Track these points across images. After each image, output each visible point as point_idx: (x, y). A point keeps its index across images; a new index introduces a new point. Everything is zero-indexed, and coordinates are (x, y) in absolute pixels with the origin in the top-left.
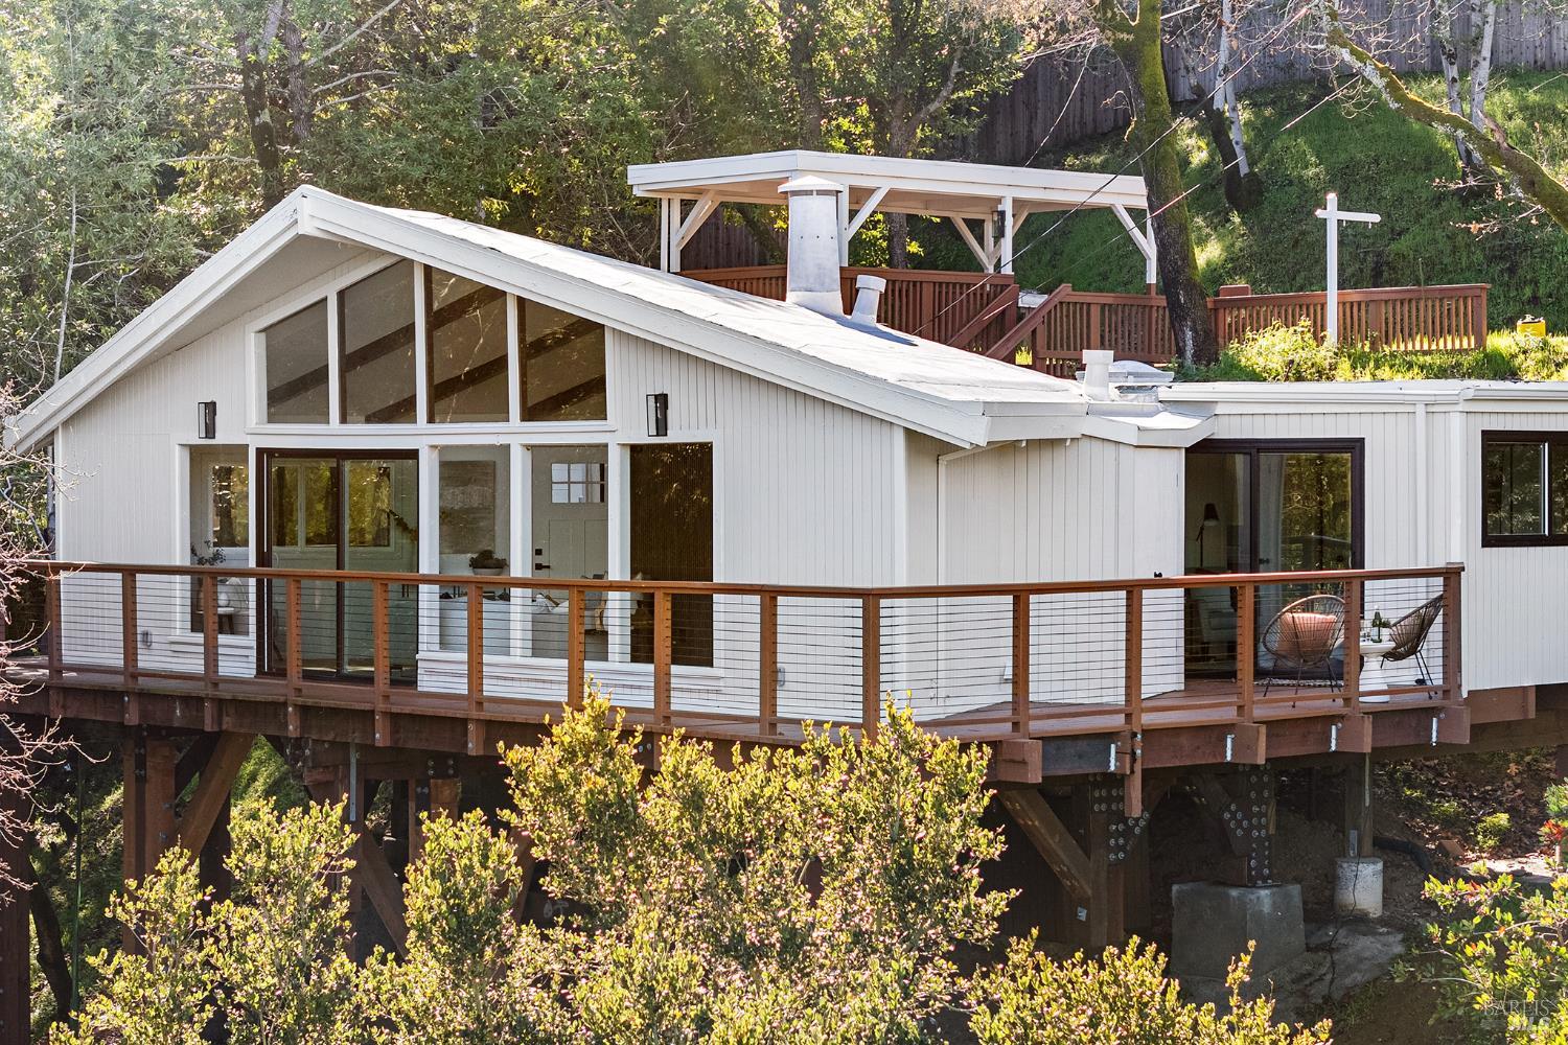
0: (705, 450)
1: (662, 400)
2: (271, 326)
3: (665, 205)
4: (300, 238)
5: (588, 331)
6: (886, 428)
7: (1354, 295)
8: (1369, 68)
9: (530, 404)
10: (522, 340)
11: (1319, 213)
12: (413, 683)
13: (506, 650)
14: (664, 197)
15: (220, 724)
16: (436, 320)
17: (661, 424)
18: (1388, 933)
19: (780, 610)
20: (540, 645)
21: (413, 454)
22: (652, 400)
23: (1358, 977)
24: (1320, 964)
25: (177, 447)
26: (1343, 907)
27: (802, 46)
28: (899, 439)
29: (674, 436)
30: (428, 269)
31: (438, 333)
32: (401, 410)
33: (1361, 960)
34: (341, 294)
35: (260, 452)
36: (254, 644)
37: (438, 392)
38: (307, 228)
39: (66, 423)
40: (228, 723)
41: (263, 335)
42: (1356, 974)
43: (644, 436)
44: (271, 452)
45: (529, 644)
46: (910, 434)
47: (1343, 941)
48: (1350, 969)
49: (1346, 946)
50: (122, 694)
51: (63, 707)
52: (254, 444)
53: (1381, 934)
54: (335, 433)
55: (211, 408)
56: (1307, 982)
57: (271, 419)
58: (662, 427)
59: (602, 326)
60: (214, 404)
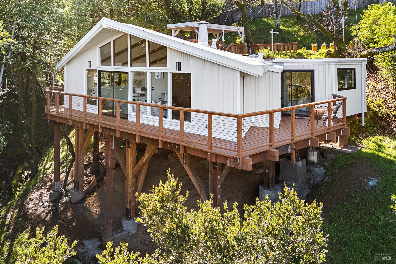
0: (189, 75)
1: (180, 64)
2: (101, 47)
3: (172, 31)
4: (104, 28)
5: (163, 48)
6: (235, 71)
7: (275, 44)
8: (288, 7)
9: (151, 62)
10: (149, 50)
11: (270, 32)
12: (127, 119)
13: (146, 114)
14: (172, 29)
15: (87, 127)
16: (132, 47)
17: (179, 68)
18: (321, 167)
19: (213, 118)
20: (153, 113)
21: (127, 73)
22: (177, 63)
23: (319, 179)
24: (310, 175)
25: (85, 70)
26: (310, 161)
27: (190, 10)
28: (238, 74)
29: (182, 71)
30: (130, 35)
31: (132, 50)
32: (126, 64)
33: (318, 174)
34: (114, 41)
35: (99, 71)
36: (97, 108)
37: (132, 61)
38: (104, 26)
39: (67, 64)
40: (88, 127)
41: (100, 49)
42: (318, 178)
43: (176, 71)
44: (101, 71)
45: (151, 113)
46: (241, 72)
47: (312, 169)
48: (317, 177)
49: (313, 170)
50: (69, 119)
51: (59, 120)
52: (98, 69)
53: (319, 167)
54: (112, 68)
55: (90, 62)
56: (308, 180)
57: (101, 65)
58: (180, 69)
59: (166, 47)
60: (91, 62)
